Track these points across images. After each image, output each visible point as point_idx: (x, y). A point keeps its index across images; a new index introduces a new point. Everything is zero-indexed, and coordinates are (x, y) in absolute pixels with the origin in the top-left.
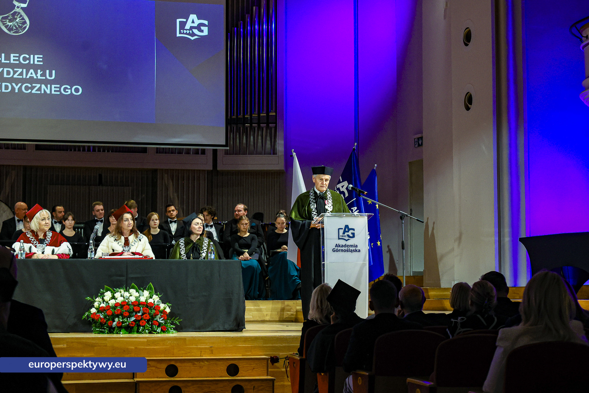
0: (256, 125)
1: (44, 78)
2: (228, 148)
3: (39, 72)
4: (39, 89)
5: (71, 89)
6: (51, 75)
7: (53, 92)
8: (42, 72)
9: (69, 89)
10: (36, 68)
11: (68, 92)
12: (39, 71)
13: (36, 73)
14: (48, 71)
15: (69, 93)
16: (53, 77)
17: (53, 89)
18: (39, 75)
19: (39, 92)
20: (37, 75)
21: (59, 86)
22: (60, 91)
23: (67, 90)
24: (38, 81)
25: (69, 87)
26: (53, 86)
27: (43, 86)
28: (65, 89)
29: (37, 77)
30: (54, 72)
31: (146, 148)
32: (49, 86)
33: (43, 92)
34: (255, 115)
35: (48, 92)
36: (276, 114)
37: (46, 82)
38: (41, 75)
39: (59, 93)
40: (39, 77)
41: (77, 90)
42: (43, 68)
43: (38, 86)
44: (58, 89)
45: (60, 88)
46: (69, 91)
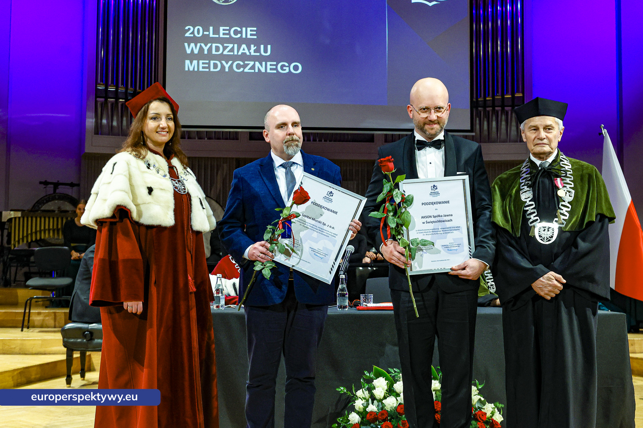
0: (500, 108)
1: (258, 54)
2: (474, 134)
3: (253, 48)
4: (253, 67)
5: (289, 67)
6: (266, 51)
7: (269, 71)
8: (256, 47)
9: (287, 66)
10: (248, 42)
11: (285, 70)
12: (252, 46)
13: (249, 49)
14: (262, 46)
15: (287, 71)
16: (269, 53)
17: (268, 67)
18: (252, 51)
19: (253, 71)
20: (250, 51)
21: (275, 63)
22: (276, 69)
23: (284, 68)
24: (251, 58)
25: (287, 64)
26: (269, 63)
27: (257, 64)
28: (282, 67)
29: (250, 53)
30: (269, 47)
31: (373, 135)
32: (264, 63)
33: (257, 71)
34: (498, 97)
35: (263, 70)
36: (523, 94)
37: (261, 59)
38: (255, 51)
39: (275, 71)
40: (253, 54)
41: (296, 68)
42: (257, 43)
43: (252, 63)
44: (274, 67)
45: (276, 65)
46: (287, 69)
